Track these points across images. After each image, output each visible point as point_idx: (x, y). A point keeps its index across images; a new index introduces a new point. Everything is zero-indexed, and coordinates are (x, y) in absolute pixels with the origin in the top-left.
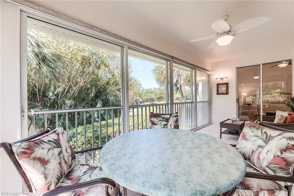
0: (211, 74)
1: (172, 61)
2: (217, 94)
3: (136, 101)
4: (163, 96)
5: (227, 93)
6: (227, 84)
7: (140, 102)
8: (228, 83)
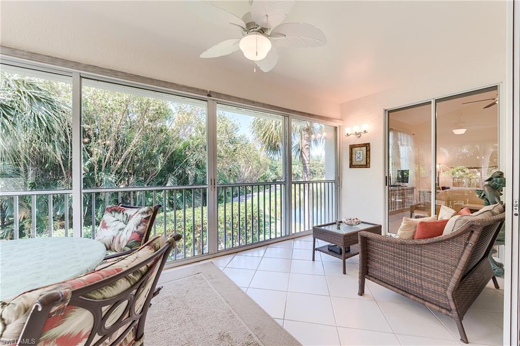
0: (339, 126)
1: (211, 99)
2: (350, 167)
3: (264, 177)
4: (315, 169)
5: (367, 165)
6: (367, 146)
7: (271, 179)
8: (369, 144)
